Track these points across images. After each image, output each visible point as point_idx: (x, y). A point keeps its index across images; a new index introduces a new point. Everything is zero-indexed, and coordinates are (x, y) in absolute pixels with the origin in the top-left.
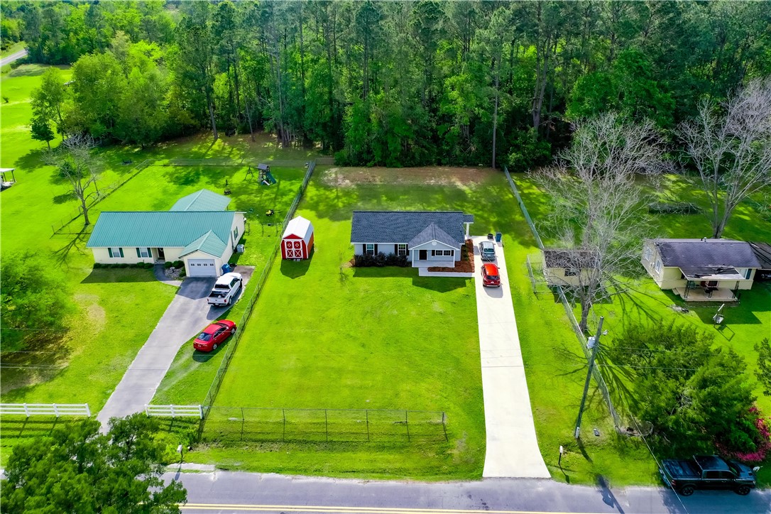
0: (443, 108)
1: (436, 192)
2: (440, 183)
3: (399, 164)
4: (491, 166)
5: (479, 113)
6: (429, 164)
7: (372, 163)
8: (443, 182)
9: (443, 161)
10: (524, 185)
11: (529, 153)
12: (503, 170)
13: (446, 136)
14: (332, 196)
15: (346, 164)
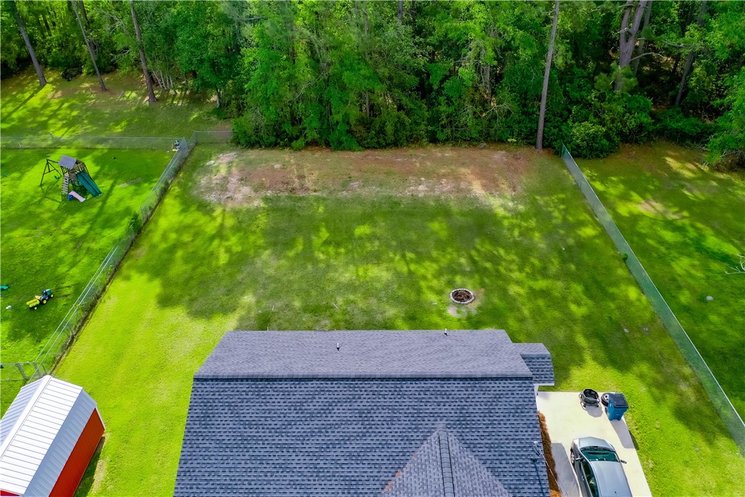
0: (442, 27)
1: (433, 216)
2: (437, 193)
3: (354, 145)
4: (535, 144)
5: (513, 39)
6: (413, 140)
7: (301, 142)
8: (445, 187)
9: (440, 136)
10: (614, 191)
11: (613, 121)
12: (558, 153)
13: (447, 84)
14: (211, 228)
15: (252, 145)
